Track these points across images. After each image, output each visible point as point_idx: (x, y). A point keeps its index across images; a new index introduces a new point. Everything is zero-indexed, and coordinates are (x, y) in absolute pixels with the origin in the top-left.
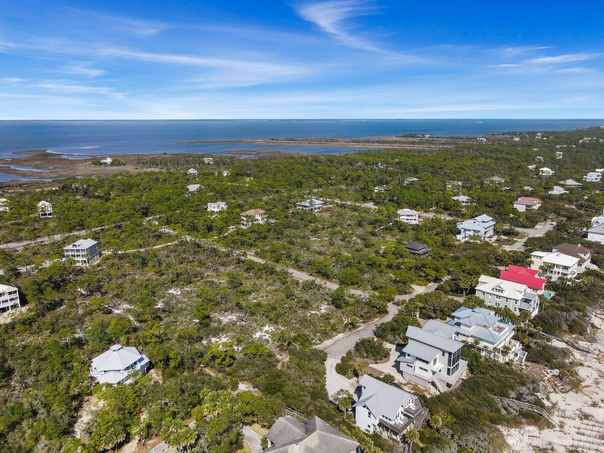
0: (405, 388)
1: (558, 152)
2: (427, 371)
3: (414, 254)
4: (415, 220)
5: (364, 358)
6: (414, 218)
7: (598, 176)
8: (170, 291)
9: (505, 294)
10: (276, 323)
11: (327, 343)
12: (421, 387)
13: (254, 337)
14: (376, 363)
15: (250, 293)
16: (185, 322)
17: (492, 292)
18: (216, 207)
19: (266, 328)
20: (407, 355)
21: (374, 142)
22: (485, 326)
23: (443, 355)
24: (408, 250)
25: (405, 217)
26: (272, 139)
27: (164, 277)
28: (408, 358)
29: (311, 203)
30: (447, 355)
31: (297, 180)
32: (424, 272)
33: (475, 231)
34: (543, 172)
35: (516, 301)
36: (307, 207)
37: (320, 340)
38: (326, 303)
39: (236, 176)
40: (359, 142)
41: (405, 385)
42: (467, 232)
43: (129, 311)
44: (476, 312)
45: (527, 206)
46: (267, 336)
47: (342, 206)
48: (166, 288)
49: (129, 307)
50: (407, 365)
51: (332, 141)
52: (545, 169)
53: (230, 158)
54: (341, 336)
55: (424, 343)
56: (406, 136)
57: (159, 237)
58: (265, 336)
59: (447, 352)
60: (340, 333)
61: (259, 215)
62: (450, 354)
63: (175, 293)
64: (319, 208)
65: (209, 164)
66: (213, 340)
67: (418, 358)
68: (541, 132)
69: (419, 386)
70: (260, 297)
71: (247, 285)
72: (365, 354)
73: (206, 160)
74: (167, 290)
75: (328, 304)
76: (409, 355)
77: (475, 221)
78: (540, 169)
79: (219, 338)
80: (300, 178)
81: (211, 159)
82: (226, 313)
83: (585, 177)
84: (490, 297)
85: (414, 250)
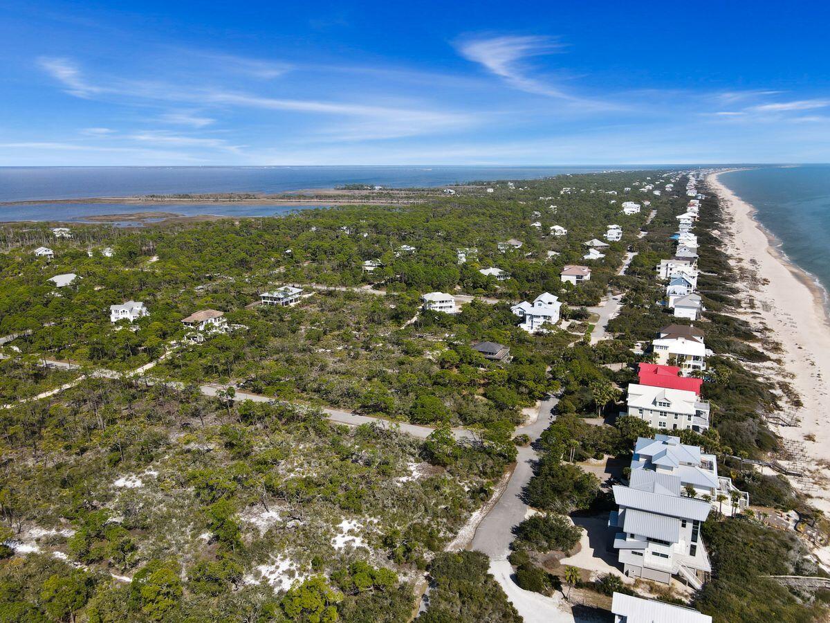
0: (639, 591)
1: (552, 206)
2: (666, 556)
3: (491, 359)
4: (451, 307)
5: (545, 550)
6: (449, 304)
7: (619, 234)
8: (120, 483)
9: (672, 409)
10: (358, 511)
11: (465, 532)
12: (662, 584)
13: (336, 547)
14: (568, 556)
15: (275, 462)
16: (187, 542)
17: (653, 407)
18: (127, 311)
19: (345, 525)
20: (628, 536)
21: (312, 198)
22: (690, 464)
23: (684, 526)
24: (483, 355)
25: (438, 305)
26: (153, 196)
27: (89, 455)
28: (632, 540)
29: (285, 293)
30: (690, 526)
31: (240, 257)
32: (526, 387)
33: (545, 317)
34: (555, 231)
35: (690, 416)
36: (279, 299)
37: (451, 530)
38: (412, 459)
39: (131, 255)
40: (289, 197)
41: (635, 585)
42: (535, 319)
43: (50, 543)
44: (670, 444)
45: (578, 277)
46: (358, 542)
47: (330, 294)
48: (107, 479)
49: (44, 532)
50: (633, 553)
51: (248, 197)
52: (557, 227)
53: (101, 227)
54: (476, 516)
55: (650, 512)
56: (349, 189)
57: (39, 376)
58: (354, 541)
59: (690, 520)
60: (474, 510)
61: (215, 319)
62: (696, 522)
63: (129, 484)
64: (296, 300)
65: (63, 238)
66: (264, 569)
67: (649, 539)
68: (511, 182)
69: (657, 583)
70: (297, 467)
71: (260, 447)
72: (545, 544)
73: (57, 232)
74: (112, 482)
75: (417, 461)
76: (632, 536)
77: (540, 302)
78: (552, 228)
79: (273, 564)
80: (243, 255)
81: (67, 230)
82: (255, 509)
83: (605, 235)
84: (651, 415)
85: (490, 353)
